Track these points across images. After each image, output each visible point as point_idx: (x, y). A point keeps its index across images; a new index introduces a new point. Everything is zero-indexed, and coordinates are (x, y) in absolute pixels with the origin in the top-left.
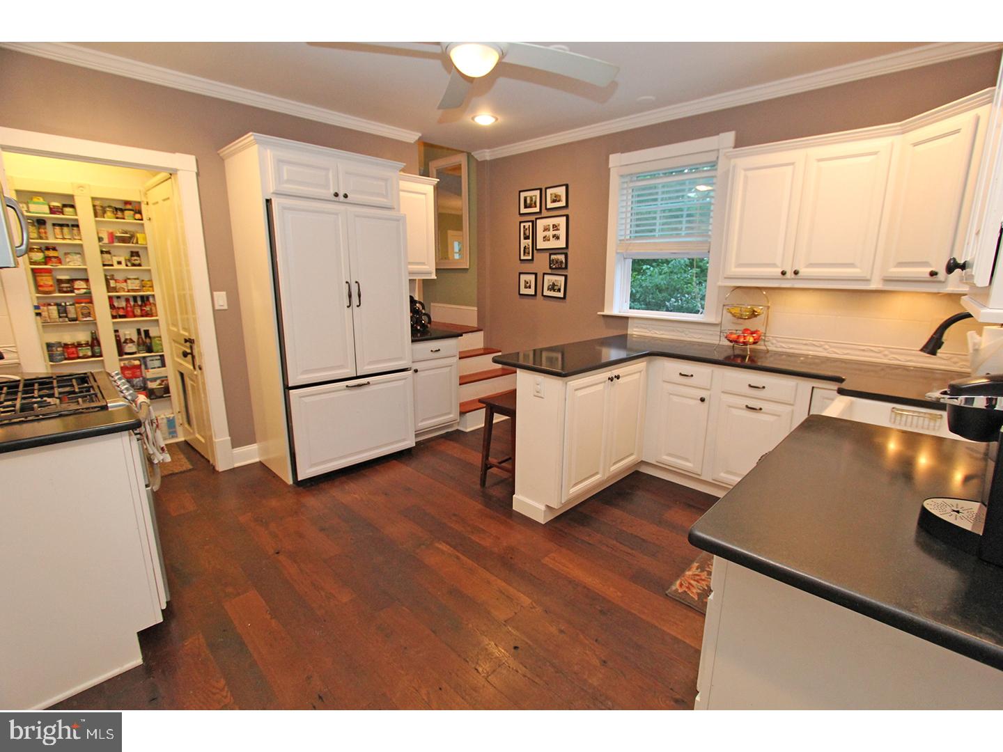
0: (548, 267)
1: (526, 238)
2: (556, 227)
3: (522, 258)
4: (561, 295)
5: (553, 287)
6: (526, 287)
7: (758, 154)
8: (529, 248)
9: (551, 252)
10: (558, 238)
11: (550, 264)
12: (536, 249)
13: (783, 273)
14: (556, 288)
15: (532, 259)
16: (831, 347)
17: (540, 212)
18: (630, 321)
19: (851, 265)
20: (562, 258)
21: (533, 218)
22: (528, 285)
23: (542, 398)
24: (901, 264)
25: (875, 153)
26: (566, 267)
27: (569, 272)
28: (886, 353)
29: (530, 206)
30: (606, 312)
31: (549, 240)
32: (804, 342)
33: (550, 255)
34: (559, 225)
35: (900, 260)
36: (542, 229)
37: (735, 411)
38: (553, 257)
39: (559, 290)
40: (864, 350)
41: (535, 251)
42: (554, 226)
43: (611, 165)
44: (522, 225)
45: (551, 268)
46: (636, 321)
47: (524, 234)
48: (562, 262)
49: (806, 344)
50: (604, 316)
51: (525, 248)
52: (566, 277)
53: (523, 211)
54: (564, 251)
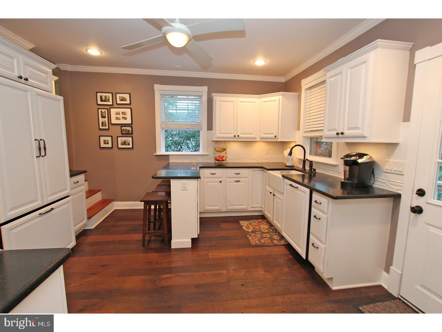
0: (121, 133)
1: (103, 117)
2: (124, 113)
3: (101, 127)
4: (131, 146)
5: (124, 143)
6: (105, 143)
7: (220, 96)
8: (106, 123)
9: (122, 125)
10: (126, 119)
11: (121, 131)
12: (111, 124)
13: (235, 136)
14: (126, 143)
15: (108, 129)
16: (243, 159)
17: (112, 105)
18: (170, 156)
19: (252, 134)
20: (130, 129)
21: (108, 107)
22: (106, 142)
23: (187, 190)
24: (265, 134)
25: (254, 102)
26: (132, 133)
27: (134, 136)
28: (257, 159)
29: (105, 101)
30: (158, 153)
31: (120, 119)
32: (236, 158)
33: (121, 127)
34: (126, 112)
35: (265, 133)
36: (115, 113)
37: (232, 184)
38: (123, 128)
39: (129, 144)
40: (252, 159)
41: (110, 125)
42: (123, 113)
43: (155, 89)
44: (100, 110)
45: (122, 133)
46: (173, 156)
47: (102, 115)
48: (129, 131)
49: (237, 159)
50: (156, 155)
51: (103, 123)
52: (132, 137)
53: (99, 102)
54: (130, 125)
